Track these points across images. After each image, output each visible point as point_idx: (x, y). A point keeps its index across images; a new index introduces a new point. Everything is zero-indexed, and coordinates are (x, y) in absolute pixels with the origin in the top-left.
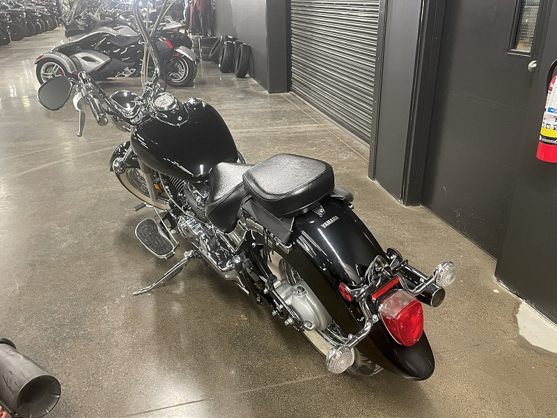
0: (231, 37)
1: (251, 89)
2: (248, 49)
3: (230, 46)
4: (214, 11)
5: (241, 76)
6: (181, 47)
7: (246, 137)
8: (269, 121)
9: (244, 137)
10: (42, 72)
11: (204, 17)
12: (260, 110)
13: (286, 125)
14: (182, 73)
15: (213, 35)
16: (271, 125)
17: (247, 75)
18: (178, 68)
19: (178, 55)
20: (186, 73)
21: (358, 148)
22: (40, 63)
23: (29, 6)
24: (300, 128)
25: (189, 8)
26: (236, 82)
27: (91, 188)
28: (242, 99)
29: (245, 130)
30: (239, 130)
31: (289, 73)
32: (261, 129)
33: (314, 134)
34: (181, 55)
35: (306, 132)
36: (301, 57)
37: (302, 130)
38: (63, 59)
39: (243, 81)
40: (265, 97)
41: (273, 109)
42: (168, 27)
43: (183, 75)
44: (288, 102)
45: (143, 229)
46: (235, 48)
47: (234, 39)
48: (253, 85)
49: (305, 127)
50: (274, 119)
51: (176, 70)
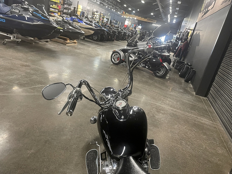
0: (190, 64)
1: (188, 89)
2: (195, 72)
3: (187, 68)
4: (188, 51)
5: (187, 81)
6: (166, 63)
7: (173, 114)
8: (189, 110)
9: (173, 113)
10: (113, 55)
11: (183, 52)
12: (187, 101)
13: (196, 115)
14: (161, 73)
15: (183, 60)
16: (188, 112)
17: (190, 82)
18: (161, 70)
19: (163, 65)
20: (163, 73)
21: (230, 148)
22: (114, 52)
23: (126, 31)
24: (202, 120)
25: (179, 47)
26: (183, 83)
27: (95, 111)
28: (182, 92)
29: (175, 110)
30: (171, 108)
31: (209, 89)
32: (183, 112)
33: (209, 127)
34: (164, 65)
35: (205, 124)
36: (218, 86)
37: (203, 122)
38: (122, 54)
39: (186, 84)
40: (192, 95)
41: (193, 104)
42: (164, 54)
43: (162, 73)
44: (203, 103)
45: (91, 154)
46: (189, 69)
47: (191, 65)
48: (190, 88)
49: (205, 121)
50: (192, 109)
51: (160, 71)
